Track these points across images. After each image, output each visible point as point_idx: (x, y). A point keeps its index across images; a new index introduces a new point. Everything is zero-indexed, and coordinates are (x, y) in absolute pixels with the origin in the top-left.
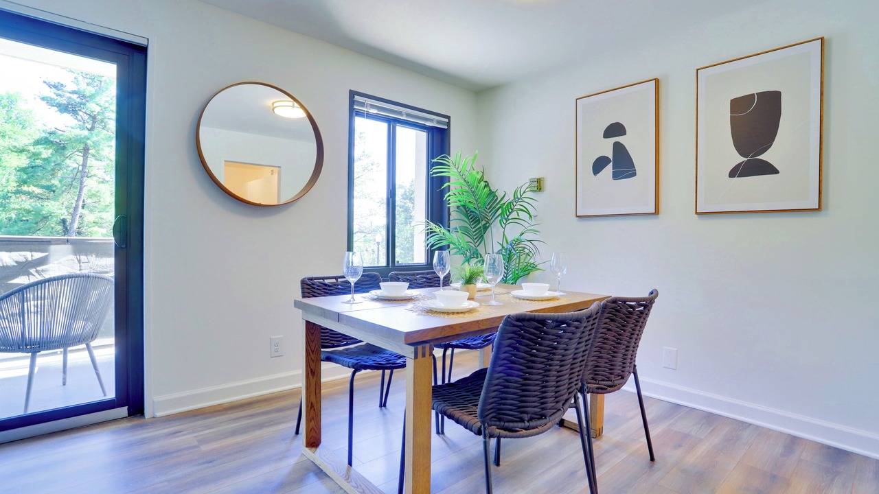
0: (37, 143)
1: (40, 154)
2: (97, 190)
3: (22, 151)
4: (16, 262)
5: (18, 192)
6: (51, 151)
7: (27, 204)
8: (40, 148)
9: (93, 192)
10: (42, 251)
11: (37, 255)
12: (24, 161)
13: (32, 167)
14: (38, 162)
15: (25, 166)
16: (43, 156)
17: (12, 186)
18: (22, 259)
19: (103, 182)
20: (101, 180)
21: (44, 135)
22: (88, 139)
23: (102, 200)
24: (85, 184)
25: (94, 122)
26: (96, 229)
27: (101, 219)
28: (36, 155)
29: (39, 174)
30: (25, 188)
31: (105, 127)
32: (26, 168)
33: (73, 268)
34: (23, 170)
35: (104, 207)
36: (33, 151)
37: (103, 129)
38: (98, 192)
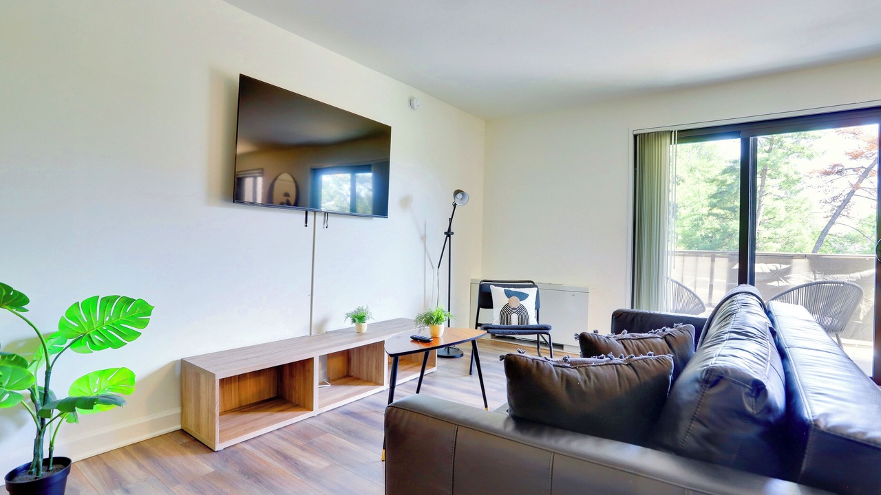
0: (725, 172)
1: (726, 181)
2: (773, 206)
3: (713, 181)
4: (771, 270)
5: (709, 214)
6: (734, 176)
7: (716, 224)
8: (726, 176)
9: (769, 209)
10: (786, 264)
11: (784, 266)
12: (713, 189)
13: (720, 193)
14: (724, 188)
15: (714, 193)
16: (728, 183)
17: (705, 211)
18: (774, 269)
19: (777, 199)
20: (776, 197)
21: (729, 164)
22: (767, 160)
23: (777, 216)
24: (763, 203)
25: (771, 144)
26: (770, 244)
27: (775, 234)
28: (723, 182)
29: (725, 198)
30: (715, 211)
31: (781, 145)
32: (716, 194)
33: (809, 277)
34: (714, 196)
35: (778, 223)
36: (721, 179)
37: (779, 148)
38: (774, 208)
